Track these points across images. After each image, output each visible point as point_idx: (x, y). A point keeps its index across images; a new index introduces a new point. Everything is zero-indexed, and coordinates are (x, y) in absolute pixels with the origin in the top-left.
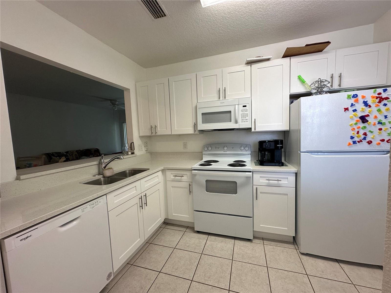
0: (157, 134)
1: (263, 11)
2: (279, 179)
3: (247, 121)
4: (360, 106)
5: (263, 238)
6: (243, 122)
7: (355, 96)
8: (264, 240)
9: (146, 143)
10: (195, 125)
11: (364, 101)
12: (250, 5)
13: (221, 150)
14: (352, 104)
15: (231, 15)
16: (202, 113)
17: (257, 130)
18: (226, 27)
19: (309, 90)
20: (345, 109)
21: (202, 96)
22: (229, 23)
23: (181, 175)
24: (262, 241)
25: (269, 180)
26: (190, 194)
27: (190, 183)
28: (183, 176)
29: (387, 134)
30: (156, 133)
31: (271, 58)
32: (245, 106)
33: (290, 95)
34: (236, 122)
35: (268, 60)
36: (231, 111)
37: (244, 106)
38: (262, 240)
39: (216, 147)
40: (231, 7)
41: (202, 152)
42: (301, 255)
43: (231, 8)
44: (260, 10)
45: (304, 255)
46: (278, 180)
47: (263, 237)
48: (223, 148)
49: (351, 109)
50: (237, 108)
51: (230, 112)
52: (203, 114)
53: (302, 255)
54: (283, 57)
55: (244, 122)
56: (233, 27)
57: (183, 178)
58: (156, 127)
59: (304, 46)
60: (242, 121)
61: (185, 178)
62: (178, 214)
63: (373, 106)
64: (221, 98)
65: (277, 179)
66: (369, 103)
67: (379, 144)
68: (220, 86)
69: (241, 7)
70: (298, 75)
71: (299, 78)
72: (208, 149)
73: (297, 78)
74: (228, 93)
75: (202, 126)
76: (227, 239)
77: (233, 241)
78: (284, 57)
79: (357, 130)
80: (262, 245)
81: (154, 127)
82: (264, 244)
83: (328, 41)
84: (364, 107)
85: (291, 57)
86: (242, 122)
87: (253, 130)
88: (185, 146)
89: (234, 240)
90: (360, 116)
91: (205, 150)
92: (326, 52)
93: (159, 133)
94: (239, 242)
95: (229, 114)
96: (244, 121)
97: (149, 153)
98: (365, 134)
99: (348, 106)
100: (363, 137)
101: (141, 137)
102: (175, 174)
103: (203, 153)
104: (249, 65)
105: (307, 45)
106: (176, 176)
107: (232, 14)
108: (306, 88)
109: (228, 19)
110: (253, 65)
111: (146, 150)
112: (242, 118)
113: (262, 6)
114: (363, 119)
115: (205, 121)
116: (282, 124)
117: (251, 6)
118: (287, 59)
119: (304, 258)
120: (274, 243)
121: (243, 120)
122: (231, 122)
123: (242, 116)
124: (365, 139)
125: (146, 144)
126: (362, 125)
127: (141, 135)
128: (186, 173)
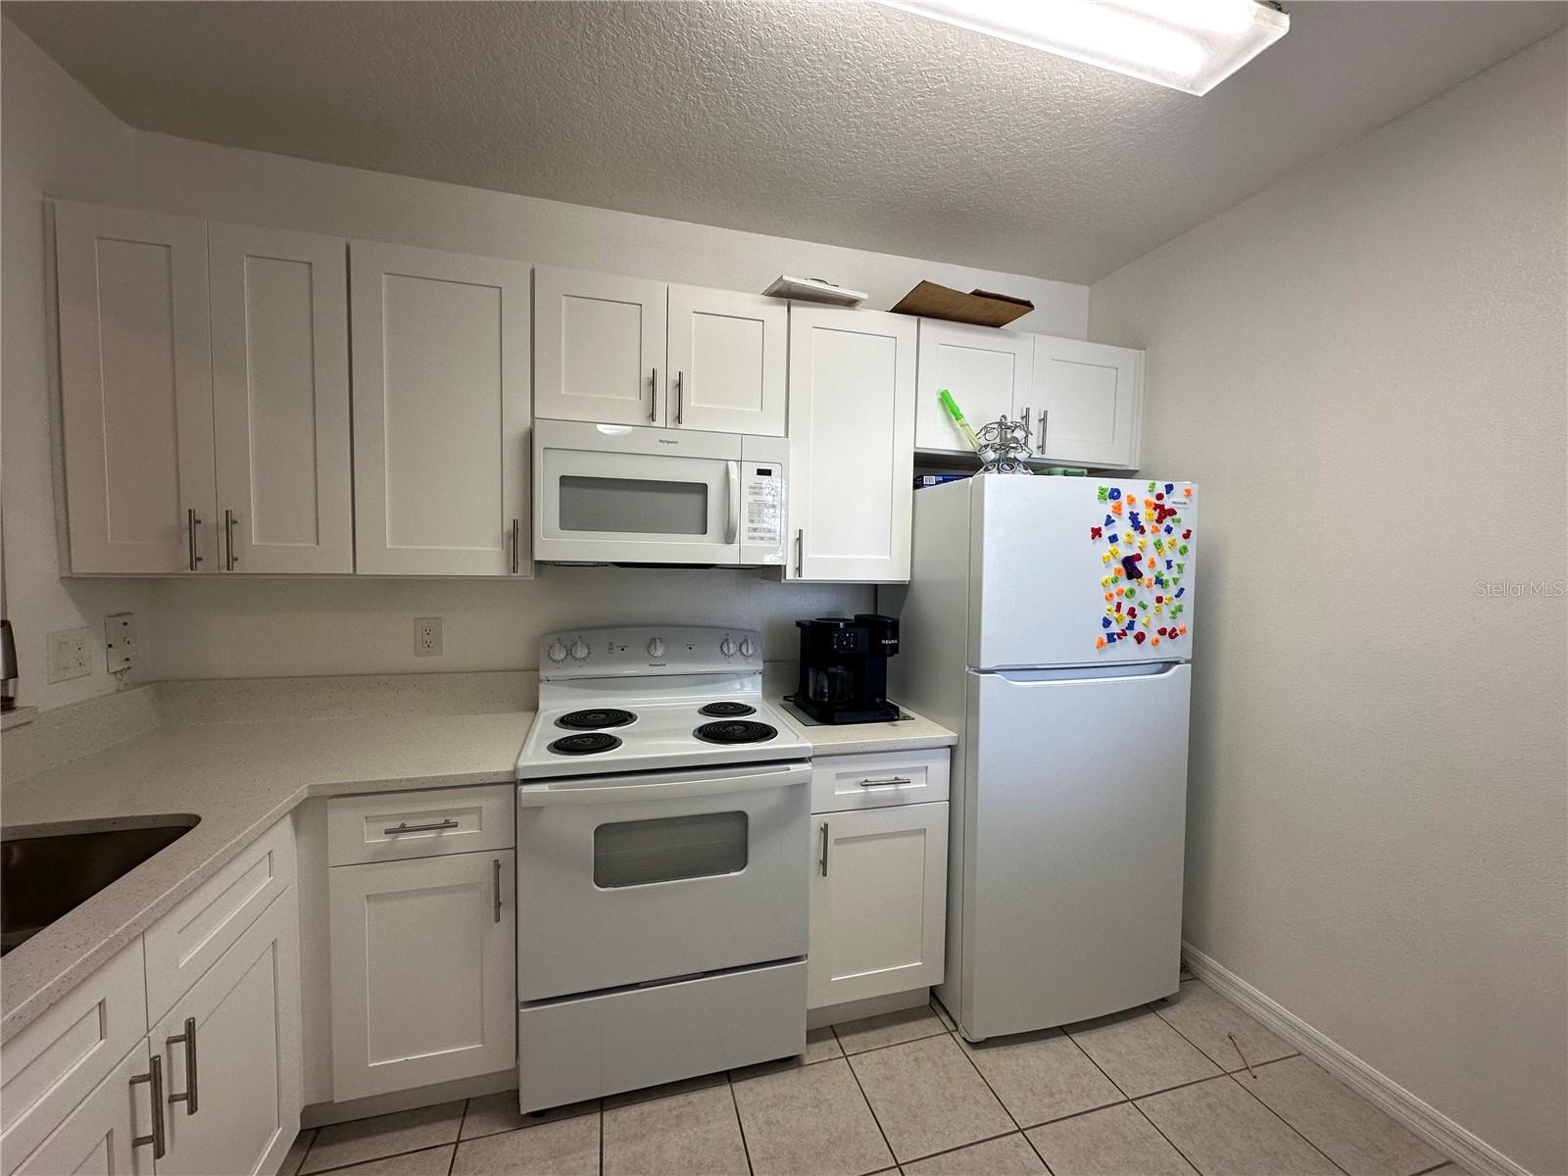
0: (237, 569)
1: (876, 109)
2: (899, 777)
3: (774, 539)
4: (1123, 527)
5: (831, 1026)
6: (754, 538)
7: (1115, 494)
8: (841, 1036)
9: (125, 619)
10: (520, 536)
11: (1131, 513)
12: (847, 58)
13: (635, 659)
14: (1109, 517)
15: (765, 58)
16: (562, 478)
17: (808, 575)
18: (718, 103)
19: (970, 448)
20: (1093, 529)
21: (563, 392)
22: (740, 91)
23: (439, 821)
24: (834, 1042)
25: (866, 784)
26: (498, 919)
27: (497, 855)
28: (455, 826)
29: (1171, 615)
30: (231, 560)
31: (864, 300)
32: (768, 473)
33: (915, 453)
34: (729, 537)
35: (850, 303)
36: (705, 486)
37: (761, 472)
38: (832, 1038)
39: (611, 644)
40: (781, 24)
41: (537, 670)
42: (975, 1052)
43: (780, 27)
44: (869, 99)
45: (980, 1048)
46: (897, 782)
47: (833, 1024)
48: (649, 646)
49: (1106, 533)
50: (734, 476)
51: (702, 489)
52: (565, 481)
53: (974, 1049)
54: (896, 310)
55: (762, 538)
56: (747, 116)
57: (448, 833)
58: (230, 521)
59: (968, 293)
60: (751, 534)
61: (466, 832)
62: (407, 1055)
63: (1148, 529)
64: (660, 421)
65: (893, 777)
66: (1142, 519)
67: (1157, 641)
68: (653, 361)
69: (816, 44)
70: (943, 389)
71: (945, 400)
72: (569, 653)
73: (937, 397)
74: (690, 401)
75: (557, 543)
76: (696, 1097)
77: (723, 1092)
78: (901, 309)
79: (1116, 599)
80: (841, 1060)
81: (211, 516)
82: (846, 1057)
83: (1026, 299)
84: (1131, 531)
85: (923, 319)
86: (750, 538)
87: (790, 575)
88: (428, 638)
89: (727, 1087)
90: (1123, 556)
91: (557, 658)
92: (1011, 334)
93: (248, 565)
94: (751, 1090)
95: (696, 498)
96: (762, 534)
97: (141, 685)
98: (1132, 612)
99: (1100, 523)
100: (1128, 619)
101: (77, 585)
102: (397, 817)
103: (543, 674)
104: (782, 304)
105: (977, 293)
106: (403, 829)
107: (770, 55)
108: (960, 439)
109: (742, 71)
110: (796, 305)
111: (115, 668)
112: (752, 521)
113: (884, 86)
114: (1130, 567)
115: (570, 520)
116: (888, 557)
117: (849, 64)
118: (908, 322)
119: (982, 1057)
120: (873, 1035)
121: (755, 530)
122: (705, 532)
123: (751, 512)
124: (1131, 626)
125: (117, 631)
126: (1126, 584)
127: (79, 568)
128: (476, 804)
